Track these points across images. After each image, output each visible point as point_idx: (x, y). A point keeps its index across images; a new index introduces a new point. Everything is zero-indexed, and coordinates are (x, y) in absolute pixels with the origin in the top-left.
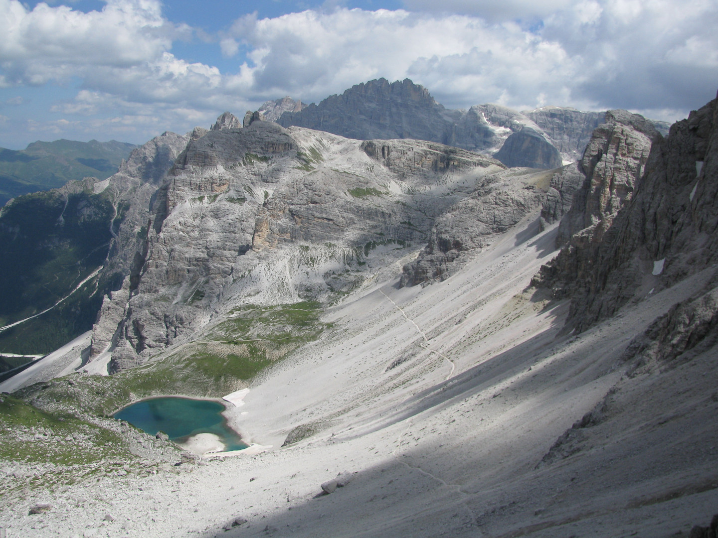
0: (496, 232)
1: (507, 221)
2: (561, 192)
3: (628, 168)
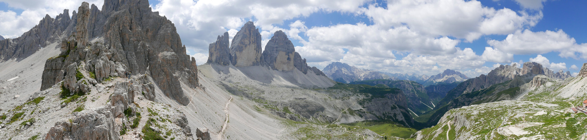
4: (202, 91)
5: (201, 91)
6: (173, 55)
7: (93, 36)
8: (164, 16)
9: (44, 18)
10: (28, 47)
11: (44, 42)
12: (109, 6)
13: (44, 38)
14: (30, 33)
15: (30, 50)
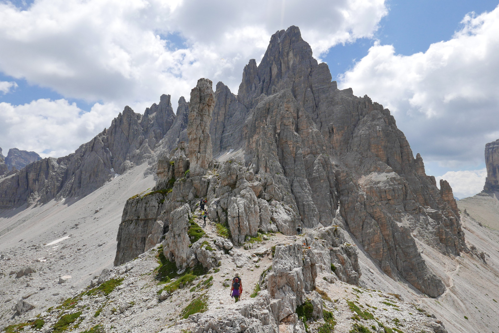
4: (479, 263)
5: (476, 263)
6: (393, 179)
7: (221, 147)
8: (366, 96)
9: (120, 114)
10: (88, 174)
11: (121, 164)
12: (253, 85)
13: (120, 155)
14: (92, 145)
15: (91, 181)
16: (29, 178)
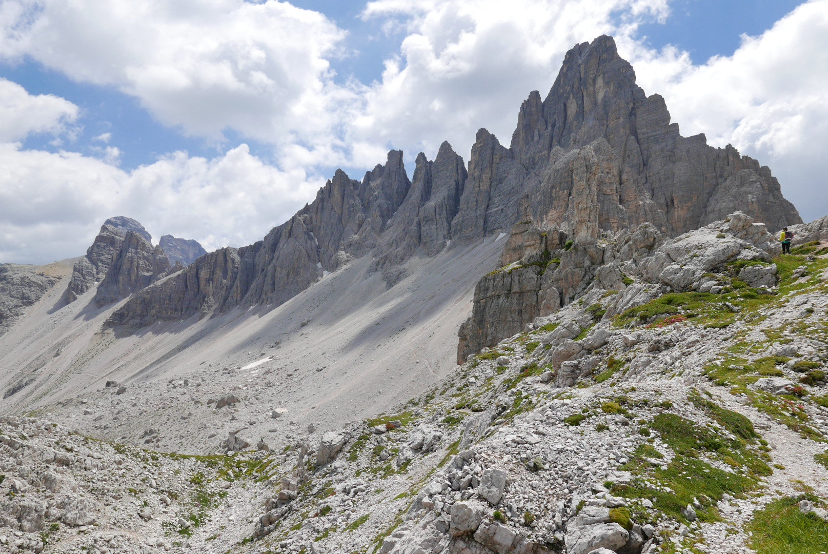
0: (26, 305)
1: (33, 297)
2: (82, 275)
3: (144, 258)
7: (485, 230)
9: (330, 181)
10: (285, 272)
11: (331, 257)
13: (331, 243)
16: (200, 276)
